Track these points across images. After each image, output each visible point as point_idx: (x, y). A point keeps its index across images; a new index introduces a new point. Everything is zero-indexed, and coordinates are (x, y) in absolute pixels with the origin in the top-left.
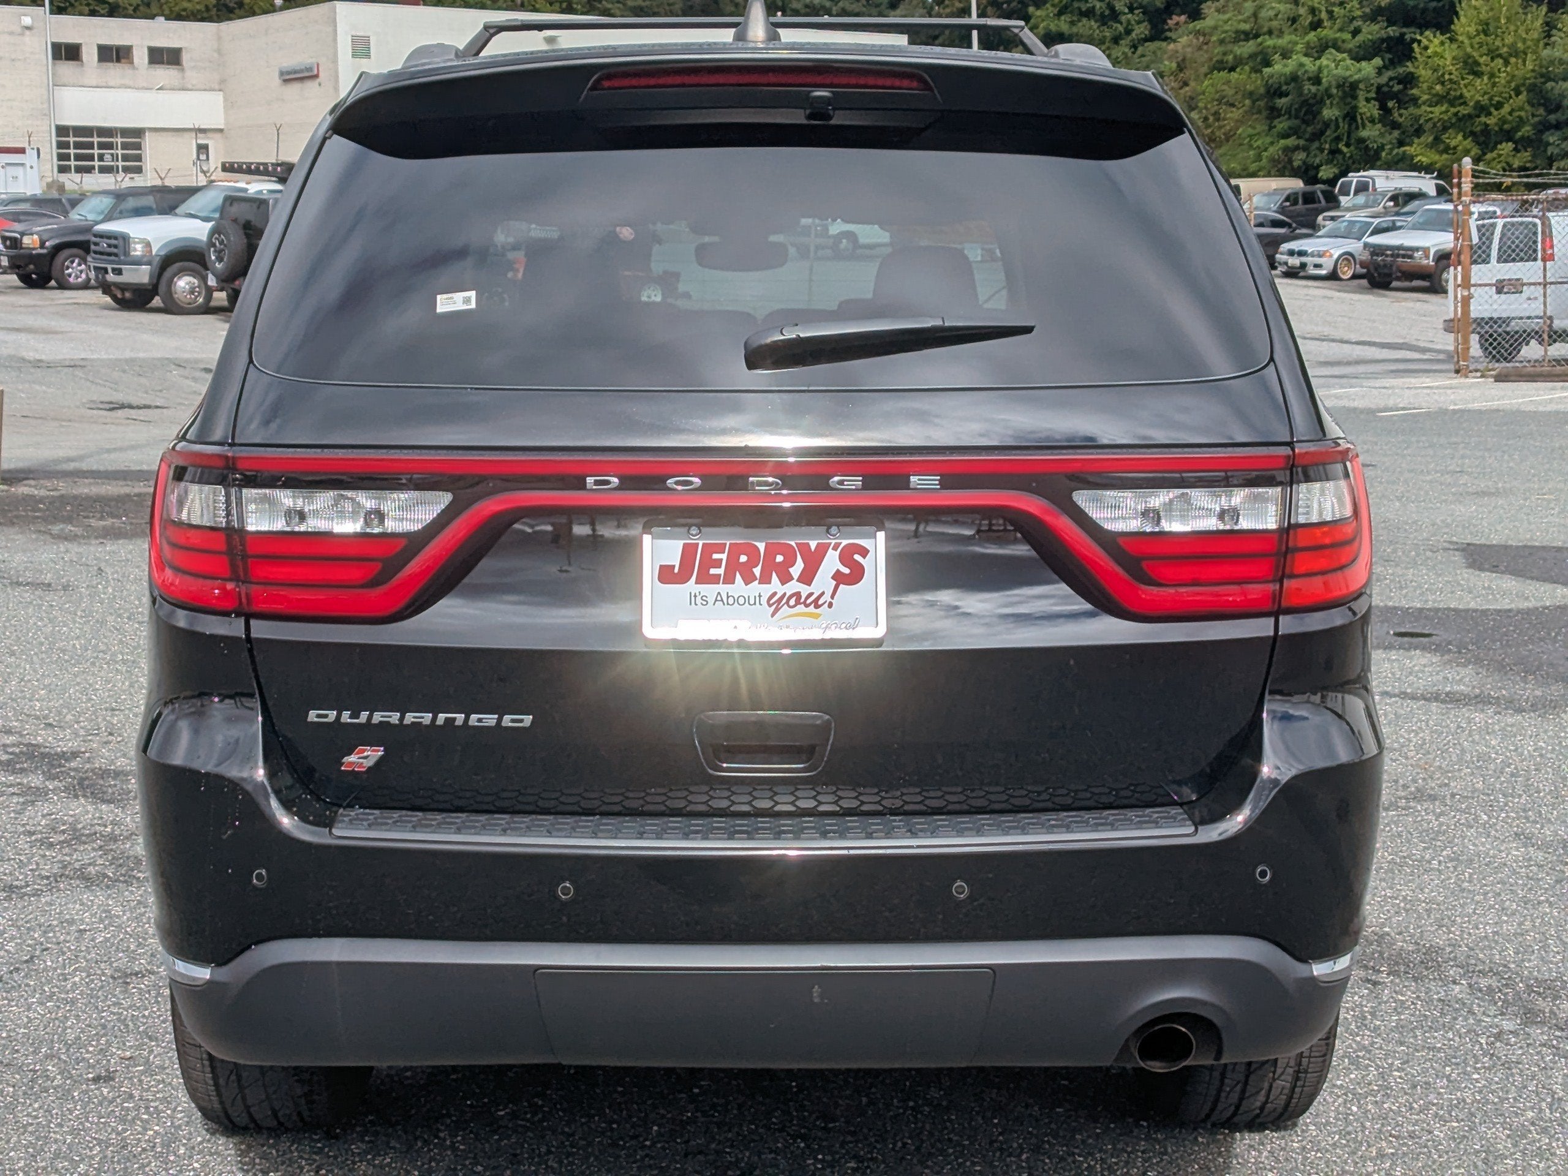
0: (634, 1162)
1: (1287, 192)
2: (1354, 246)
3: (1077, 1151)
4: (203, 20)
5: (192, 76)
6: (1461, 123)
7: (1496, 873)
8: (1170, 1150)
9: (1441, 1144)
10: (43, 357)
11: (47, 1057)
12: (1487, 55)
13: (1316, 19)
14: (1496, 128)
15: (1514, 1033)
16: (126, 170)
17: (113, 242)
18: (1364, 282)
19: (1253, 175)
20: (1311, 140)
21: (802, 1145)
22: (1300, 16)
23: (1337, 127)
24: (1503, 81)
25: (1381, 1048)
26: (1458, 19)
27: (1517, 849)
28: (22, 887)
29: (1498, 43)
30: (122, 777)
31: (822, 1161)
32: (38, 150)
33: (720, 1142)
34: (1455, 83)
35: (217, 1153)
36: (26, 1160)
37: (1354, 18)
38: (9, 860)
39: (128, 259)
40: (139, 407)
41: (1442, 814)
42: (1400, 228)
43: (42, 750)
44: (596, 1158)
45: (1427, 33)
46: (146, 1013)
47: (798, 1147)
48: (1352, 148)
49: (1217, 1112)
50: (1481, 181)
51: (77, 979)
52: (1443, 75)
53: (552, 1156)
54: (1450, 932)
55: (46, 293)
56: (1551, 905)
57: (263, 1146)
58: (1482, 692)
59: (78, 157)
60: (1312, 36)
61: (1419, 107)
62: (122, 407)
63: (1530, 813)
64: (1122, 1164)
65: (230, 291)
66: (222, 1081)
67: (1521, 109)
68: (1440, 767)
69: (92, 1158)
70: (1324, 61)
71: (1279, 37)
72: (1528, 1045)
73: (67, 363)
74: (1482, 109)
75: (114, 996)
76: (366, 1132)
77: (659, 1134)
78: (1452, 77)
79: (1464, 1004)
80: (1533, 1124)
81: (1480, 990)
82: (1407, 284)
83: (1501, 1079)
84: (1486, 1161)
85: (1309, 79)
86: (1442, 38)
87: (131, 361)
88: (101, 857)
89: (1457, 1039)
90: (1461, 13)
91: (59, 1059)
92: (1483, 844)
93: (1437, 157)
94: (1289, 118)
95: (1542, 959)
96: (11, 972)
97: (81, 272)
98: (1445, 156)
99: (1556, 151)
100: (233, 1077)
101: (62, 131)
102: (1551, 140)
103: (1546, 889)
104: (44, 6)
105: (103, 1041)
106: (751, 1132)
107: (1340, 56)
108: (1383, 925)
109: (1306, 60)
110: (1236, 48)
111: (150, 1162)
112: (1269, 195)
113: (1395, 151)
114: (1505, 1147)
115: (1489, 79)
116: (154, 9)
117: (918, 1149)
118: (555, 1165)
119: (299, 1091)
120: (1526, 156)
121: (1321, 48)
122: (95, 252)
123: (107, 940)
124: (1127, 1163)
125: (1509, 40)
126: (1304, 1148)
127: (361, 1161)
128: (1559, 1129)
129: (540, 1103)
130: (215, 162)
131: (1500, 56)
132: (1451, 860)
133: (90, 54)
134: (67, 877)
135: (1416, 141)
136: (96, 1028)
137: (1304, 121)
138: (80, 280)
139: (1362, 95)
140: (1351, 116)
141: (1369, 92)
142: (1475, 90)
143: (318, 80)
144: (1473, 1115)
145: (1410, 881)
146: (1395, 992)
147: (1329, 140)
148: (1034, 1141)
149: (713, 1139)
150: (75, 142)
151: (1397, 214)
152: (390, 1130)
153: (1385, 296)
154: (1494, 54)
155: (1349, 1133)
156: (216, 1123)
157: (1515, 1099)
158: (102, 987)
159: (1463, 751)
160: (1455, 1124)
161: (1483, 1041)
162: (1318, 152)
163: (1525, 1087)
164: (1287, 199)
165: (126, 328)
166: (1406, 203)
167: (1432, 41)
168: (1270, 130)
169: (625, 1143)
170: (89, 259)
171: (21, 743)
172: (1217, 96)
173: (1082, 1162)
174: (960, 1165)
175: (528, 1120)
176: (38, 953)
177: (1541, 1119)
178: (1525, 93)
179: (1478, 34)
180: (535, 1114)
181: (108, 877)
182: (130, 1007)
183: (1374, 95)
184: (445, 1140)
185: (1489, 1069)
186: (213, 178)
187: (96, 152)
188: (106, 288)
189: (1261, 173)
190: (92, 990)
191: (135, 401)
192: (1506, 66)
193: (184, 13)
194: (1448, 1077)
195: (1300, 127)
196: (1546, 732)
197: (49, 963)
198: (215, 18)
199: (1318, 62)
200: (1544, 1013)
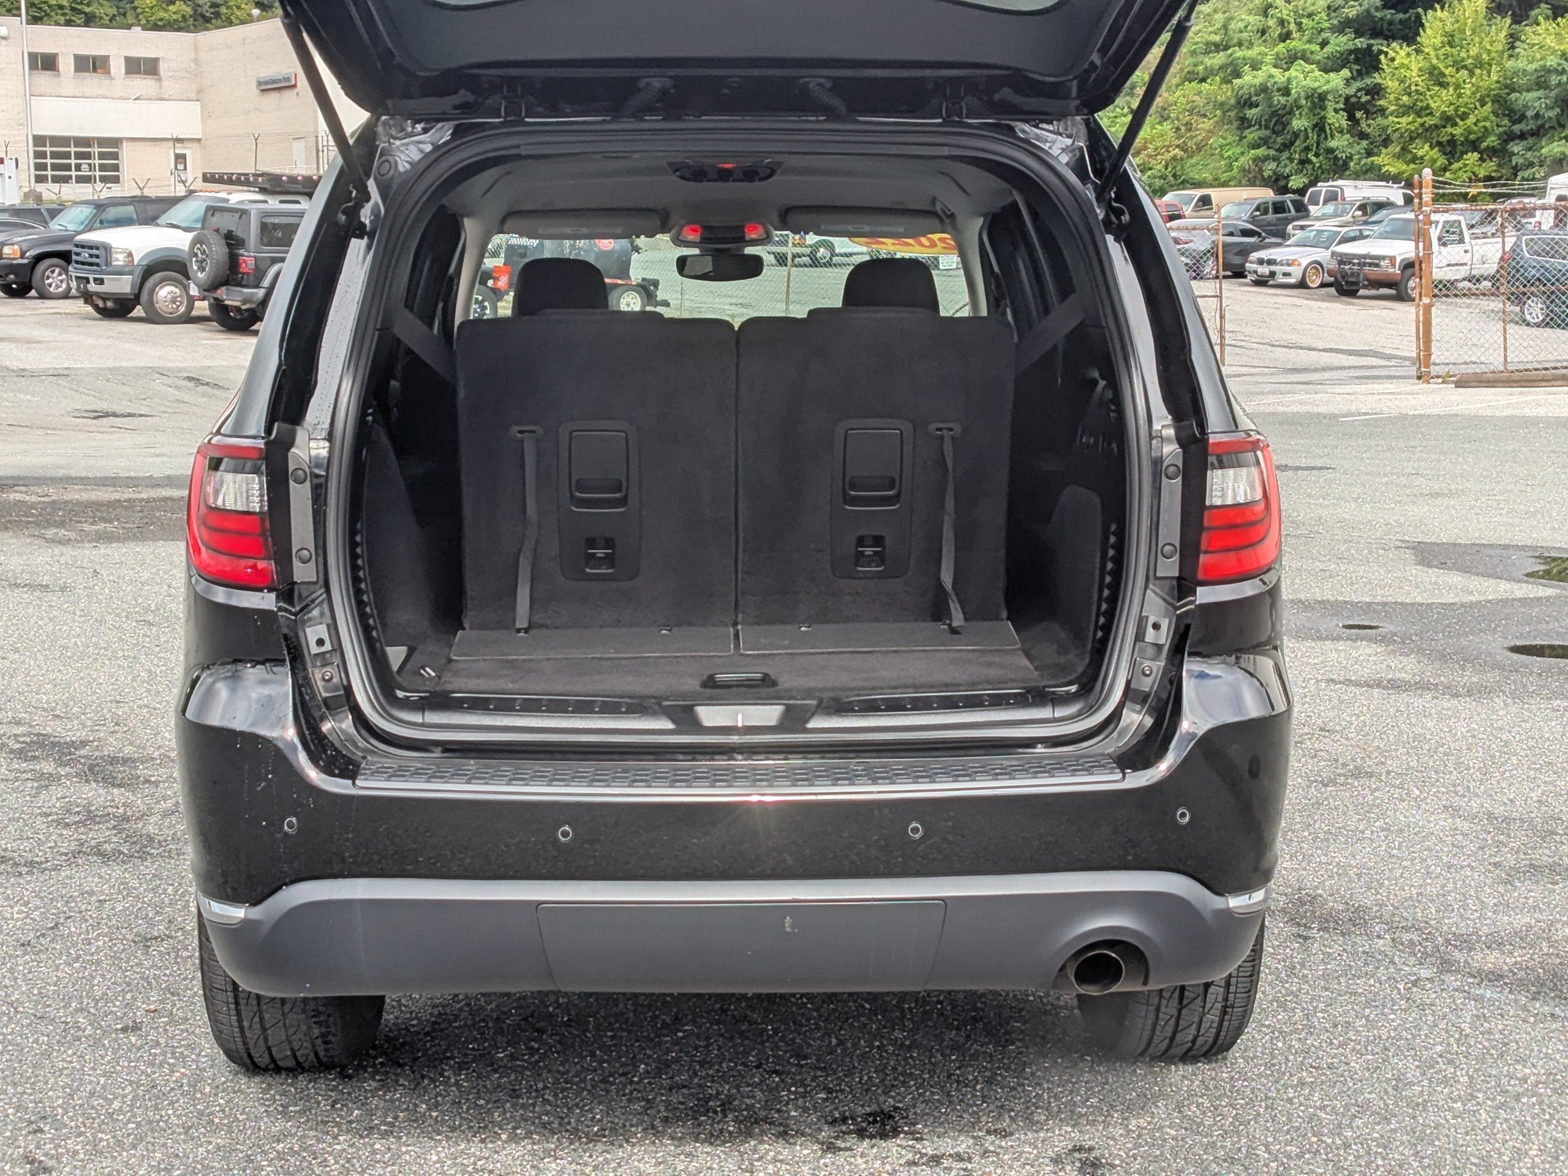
0: (624, 1095)
1: (1258, 202)
2: (1323, 255)
3: (1026, 1082)
4: (179, 29)
5: (169, 86)
6: (1427, 133)
7: (1423, 841)
8: (1110, 1080)
9: (1356, 1073)
10: (27, 367)
11: (77, 1010)
12: (1453, 66)
13: (1284, 31)
14: (1462, 139)
15: (1431, 980)
16: (104, 179)
17: (95, 252)
18: (1332, 290)
19: (1225, 185)
20: (1280, 150)
21: (777, 1079)
22: (1269, 27)
23: (1307, 138)
24: (1468, 93)
25: (1308, 993)
26: (1424, 31)
27: (1445, 820)
28: (42, 863)
29: (1463, 54)
30: (129, 763)
31: (795, 1093)
32: (17, 160)
33: (702, 1078)
34: (1421, 94)
35: (240, 1090)
36: (64, 1098)
37: (1322, 30)
38: (28, 838)
39: (109, 269)
40: (123, 416)
41: (1377, 789)
42: (1367, 237)
43: (52, 739)
44: (589, 1092)
45: (1394, 44)
46: (168, 972)
47: (773, 1081)
48: (1321, 158)
49: (1153, 1045)
50: (1441, 191)
51: (100, 943)
52: (1410, 86)
53: (548, 1091)
54: (1378, 893)
55: (27, 302)
56: (1472, 869)
57: (282, 1084)
58: (1422, 679)
59: (55, 167)
60: (1281, 48)
61: (1387, 118)
62: (107, 415)
63: (1459, 788)
64: (1067, 1092)
65: (212, 301)
66: (246, 1024)
67: (1486, 119)
68: (1378, 747)
69: (125, 1096)
70: (1293, 72)
71: (1248, 48)
72: (1442, 990)
73: (51, 372)
74: (1448, 120)
75: (136, 957)
76: (377, 1072)
77: (647, 1072)
78: (1419, 88)
79: (1386, 955)
80: (1441, 1056)
81: (1402, 944)
82: (1373, 292)
83: (1415, 1019)
84: (1396, 1088)
85: (1279, 90)
86: (1409, 49)
87: (114, 370)
88: (115, 835)
89: (1377, 985)
90: (1427, 25)
91: (89, 1012)
92: (1414, 816)
93: (1404, 167)
94: (1260, 129)
95: (1461, 916)
96: (38, 937)
97: (62, 281)
98: (1412, 166)
99: (1521, 161)
100: (257, 1019)
101: (39, 140)
102: (1516, 150)
103: (1469, 855)
104: (20, 15)
105: (129, 996)
106: (730, 1069)
107: (1308, 67)
108: (1317, 888)
109: (1274, 71)
110: (1206, 60)
111: (179, 1099)
112: (1240, 204)
113: (1363, 161)
114: (1414, 1076)
115: (1455, 89)
116: (131, 19)
117: (882, 1081)
118: (551, 1098)
119: (316, 1032)
120: (1490, 166)
121: (1292, 59)
122: (77, 262)
123: (125, 909)
124: (1071, 1092)
125: (1474, 51)
126: (1232, 1078)
127: (373, 1097)
128: (1463, 1060)
129: (536, 1046)
130: (193, 173)
131: (1465, 67)
132: (1383, 830)
133: (66, 64)
134: (85, 853)
135: (1384, 151)
136: (120, 985)
137: (1274, 132)
138: (60, 290)
139: (1330, 106)
140: (1320, 127)
141: (1337, 103)
142: (1441, 101)
143: (295, 91)
144: (1387, 1049)
145: (1343, 849)
146: (1325, 946)
147: (1298, 150)
148: (987, 1074)
149: (696, 1075)
150: (51, 152)
151: (1366, 223)
152: (399, 1070)
153: (1353, 304)
154: (1459, 65)
155: (1273, 1065)
156: (239, 1065)
157: (1426, 1035)
158: (124, 950)
159: (1401, 733)
160: (1370, 1057)
161: (1401, 987)
162: (1288, 162)
163: (1436, 1026)
164: (1258, 209)
165: (108, 337)
166: (1374, 212)
167: (1398, 53)
168: (1240, 140)
169: (615, 1079)
170: (70, 268)
171: (31, 733)
172: (1188, 107)
173: (1031, 1092)
174: (920, 1095)
175: (525, 1061)
176: (62, 921)
177: (1449, 1052)
178: (1490, 104)
179: (1443, 46)
180: (532, 1055)
181: (123, 853)
182: (152, 967)
183: (1342, 106)
184: (449, 1078)
185: (1405, 1010)
186: (192, 188)
187: (73, 162)
188: (88, 297)
189: (1232, 183)
190: (115, 952)
191: (118, 409)
192: (1471, 77)
193: (160, 23)
194: (1367, 1018)
195: (1270, 137)
196: (1479, 714)
197: (73, 929)
198: (192, 28)
199: (1287, 74)
200: (1459, 963)
